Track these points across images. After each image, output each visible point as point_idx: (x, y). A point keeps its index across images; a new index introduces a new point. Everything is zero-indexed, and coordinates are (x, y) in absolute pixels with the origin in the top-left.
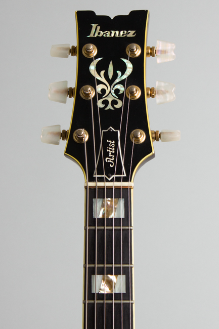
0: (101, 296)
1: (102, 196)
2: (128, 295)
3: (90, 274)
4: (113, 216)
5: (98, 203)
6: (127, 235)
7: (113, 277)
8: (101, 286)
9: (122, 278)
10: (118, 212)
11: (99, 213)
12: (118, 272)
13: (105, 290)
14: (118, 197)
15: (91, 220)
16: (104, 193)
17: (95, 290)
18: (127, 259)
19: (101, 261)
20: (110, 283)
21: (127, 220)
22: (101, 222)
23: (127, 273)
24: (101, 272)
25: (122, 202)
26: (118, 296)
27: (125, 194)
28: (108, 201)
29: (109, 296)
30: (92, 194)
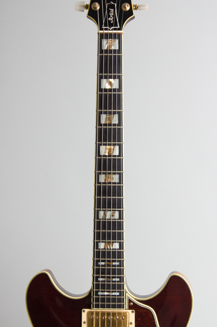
0: (106, 90)
1: (106, 38)
2: (120, 89)
3: (100, 78)
4: (113, 48)
5: (104, 42)
6: (120, 58)
7: (112, 80)
8: (106, 85)
9: (117, 80)
10: (115, 46)
11: (105, 47)
12: (115, 78)
13: (108, 87)
14: (115, 38)
15: (101, 50)
16: (108, 36)
17: (103, 87)
18: (120, 71)
19: (106, 72)
20: (110, 83)
21: (120, 51)
22: (106, 51)
23: (120, 78)
24: (106, 77)
25: (117, 41)
26: (115, 90)
27: (119, 37)
28: (110, 40)
29: (110, 90)
30: (102, 37)
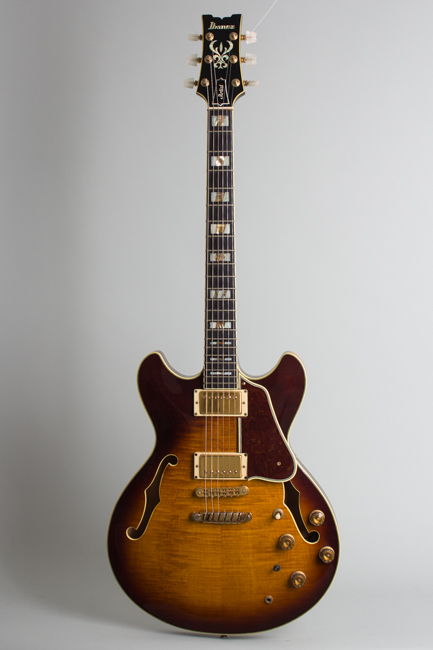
0: (216, 168)
1: (216, 114)
2: (230, 167)
3: (210, 155)
4: (223, 125)
5: (214, 118)
6: (230, 135)
7: (222, 157)
8: (216, 162)
9: (228, 157)
10: (225, 123)
11: (215, 124)
12: (225, 155)
13: (218, 164)
14: (225, 114)
15: (211, 127)
16: (217, 113)
17: (213, 165)
18: (230, 148)
19: (216, 149)
20: (221, 161)
21: (230, 128)
22: (216, 128)
23: (230, 155)
24: (216, 155)
25: (227, 117)
26: (225, 167)
27: (229, 113)
28: (219, 117)
29: (221, 168)
30: (211, 113)
